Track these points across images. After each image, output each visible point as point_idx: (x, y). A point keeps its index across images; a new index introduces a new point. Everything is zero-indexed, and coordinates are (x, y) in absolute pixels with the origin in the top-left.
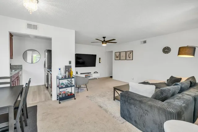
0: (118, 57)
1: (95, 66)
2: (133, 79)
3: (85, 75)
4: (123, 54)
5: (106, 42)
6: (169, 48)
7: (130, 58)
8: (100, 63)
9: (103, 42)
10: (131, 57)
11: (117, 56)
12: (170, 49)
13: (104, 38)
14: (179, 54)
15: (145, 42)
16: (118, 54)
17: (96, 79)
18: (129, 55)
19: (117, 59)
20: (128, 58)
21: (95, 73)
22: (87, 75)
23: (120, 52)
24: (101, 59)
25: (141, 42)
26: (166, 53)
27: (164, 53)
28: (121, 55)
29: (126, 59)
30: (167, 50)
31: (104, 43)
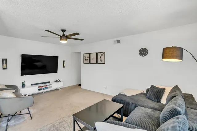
0: (88, 60)
1: (57, 72)
2: (106, 88)
3: (39, 87)
4: (93, 56)
5: (67, 37)
6: (146, 49)
7: (101, 61)
8: (64, 67)
9: (61, 37)
10: (103, 60)
11: (86, 58)
12: (147, 51)
13: (63, 31)
14: (163, 58)
15: (119, 42)
16: (87, 56)
17: (59, 90)
18: (101, 57)
19: (86, 62)
20: (99, 62)
21: (56, 81)
22: (43, 86)
23: (90, 54)
24: (66, 63)
25: (115, 41)
26: (142, 56)
27: (141, 55)
28: (92, 57)
29: (97, 63)
30: (143, 52)
31: (63, 39)
